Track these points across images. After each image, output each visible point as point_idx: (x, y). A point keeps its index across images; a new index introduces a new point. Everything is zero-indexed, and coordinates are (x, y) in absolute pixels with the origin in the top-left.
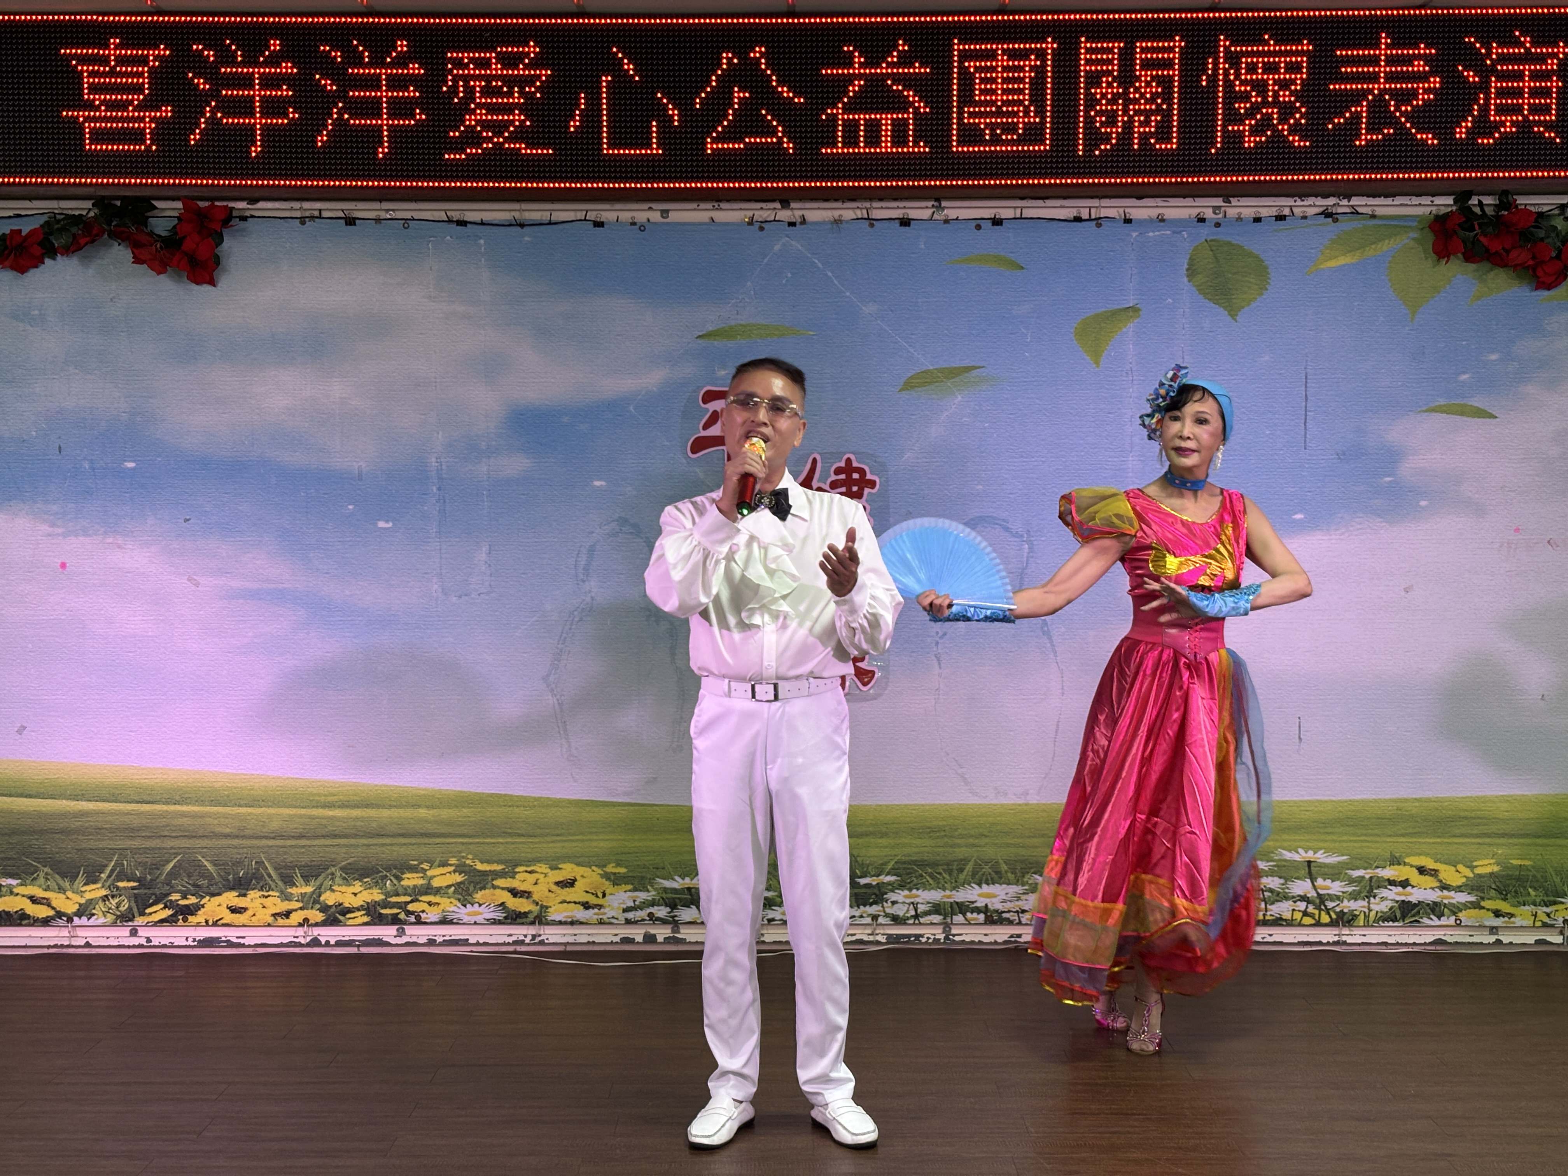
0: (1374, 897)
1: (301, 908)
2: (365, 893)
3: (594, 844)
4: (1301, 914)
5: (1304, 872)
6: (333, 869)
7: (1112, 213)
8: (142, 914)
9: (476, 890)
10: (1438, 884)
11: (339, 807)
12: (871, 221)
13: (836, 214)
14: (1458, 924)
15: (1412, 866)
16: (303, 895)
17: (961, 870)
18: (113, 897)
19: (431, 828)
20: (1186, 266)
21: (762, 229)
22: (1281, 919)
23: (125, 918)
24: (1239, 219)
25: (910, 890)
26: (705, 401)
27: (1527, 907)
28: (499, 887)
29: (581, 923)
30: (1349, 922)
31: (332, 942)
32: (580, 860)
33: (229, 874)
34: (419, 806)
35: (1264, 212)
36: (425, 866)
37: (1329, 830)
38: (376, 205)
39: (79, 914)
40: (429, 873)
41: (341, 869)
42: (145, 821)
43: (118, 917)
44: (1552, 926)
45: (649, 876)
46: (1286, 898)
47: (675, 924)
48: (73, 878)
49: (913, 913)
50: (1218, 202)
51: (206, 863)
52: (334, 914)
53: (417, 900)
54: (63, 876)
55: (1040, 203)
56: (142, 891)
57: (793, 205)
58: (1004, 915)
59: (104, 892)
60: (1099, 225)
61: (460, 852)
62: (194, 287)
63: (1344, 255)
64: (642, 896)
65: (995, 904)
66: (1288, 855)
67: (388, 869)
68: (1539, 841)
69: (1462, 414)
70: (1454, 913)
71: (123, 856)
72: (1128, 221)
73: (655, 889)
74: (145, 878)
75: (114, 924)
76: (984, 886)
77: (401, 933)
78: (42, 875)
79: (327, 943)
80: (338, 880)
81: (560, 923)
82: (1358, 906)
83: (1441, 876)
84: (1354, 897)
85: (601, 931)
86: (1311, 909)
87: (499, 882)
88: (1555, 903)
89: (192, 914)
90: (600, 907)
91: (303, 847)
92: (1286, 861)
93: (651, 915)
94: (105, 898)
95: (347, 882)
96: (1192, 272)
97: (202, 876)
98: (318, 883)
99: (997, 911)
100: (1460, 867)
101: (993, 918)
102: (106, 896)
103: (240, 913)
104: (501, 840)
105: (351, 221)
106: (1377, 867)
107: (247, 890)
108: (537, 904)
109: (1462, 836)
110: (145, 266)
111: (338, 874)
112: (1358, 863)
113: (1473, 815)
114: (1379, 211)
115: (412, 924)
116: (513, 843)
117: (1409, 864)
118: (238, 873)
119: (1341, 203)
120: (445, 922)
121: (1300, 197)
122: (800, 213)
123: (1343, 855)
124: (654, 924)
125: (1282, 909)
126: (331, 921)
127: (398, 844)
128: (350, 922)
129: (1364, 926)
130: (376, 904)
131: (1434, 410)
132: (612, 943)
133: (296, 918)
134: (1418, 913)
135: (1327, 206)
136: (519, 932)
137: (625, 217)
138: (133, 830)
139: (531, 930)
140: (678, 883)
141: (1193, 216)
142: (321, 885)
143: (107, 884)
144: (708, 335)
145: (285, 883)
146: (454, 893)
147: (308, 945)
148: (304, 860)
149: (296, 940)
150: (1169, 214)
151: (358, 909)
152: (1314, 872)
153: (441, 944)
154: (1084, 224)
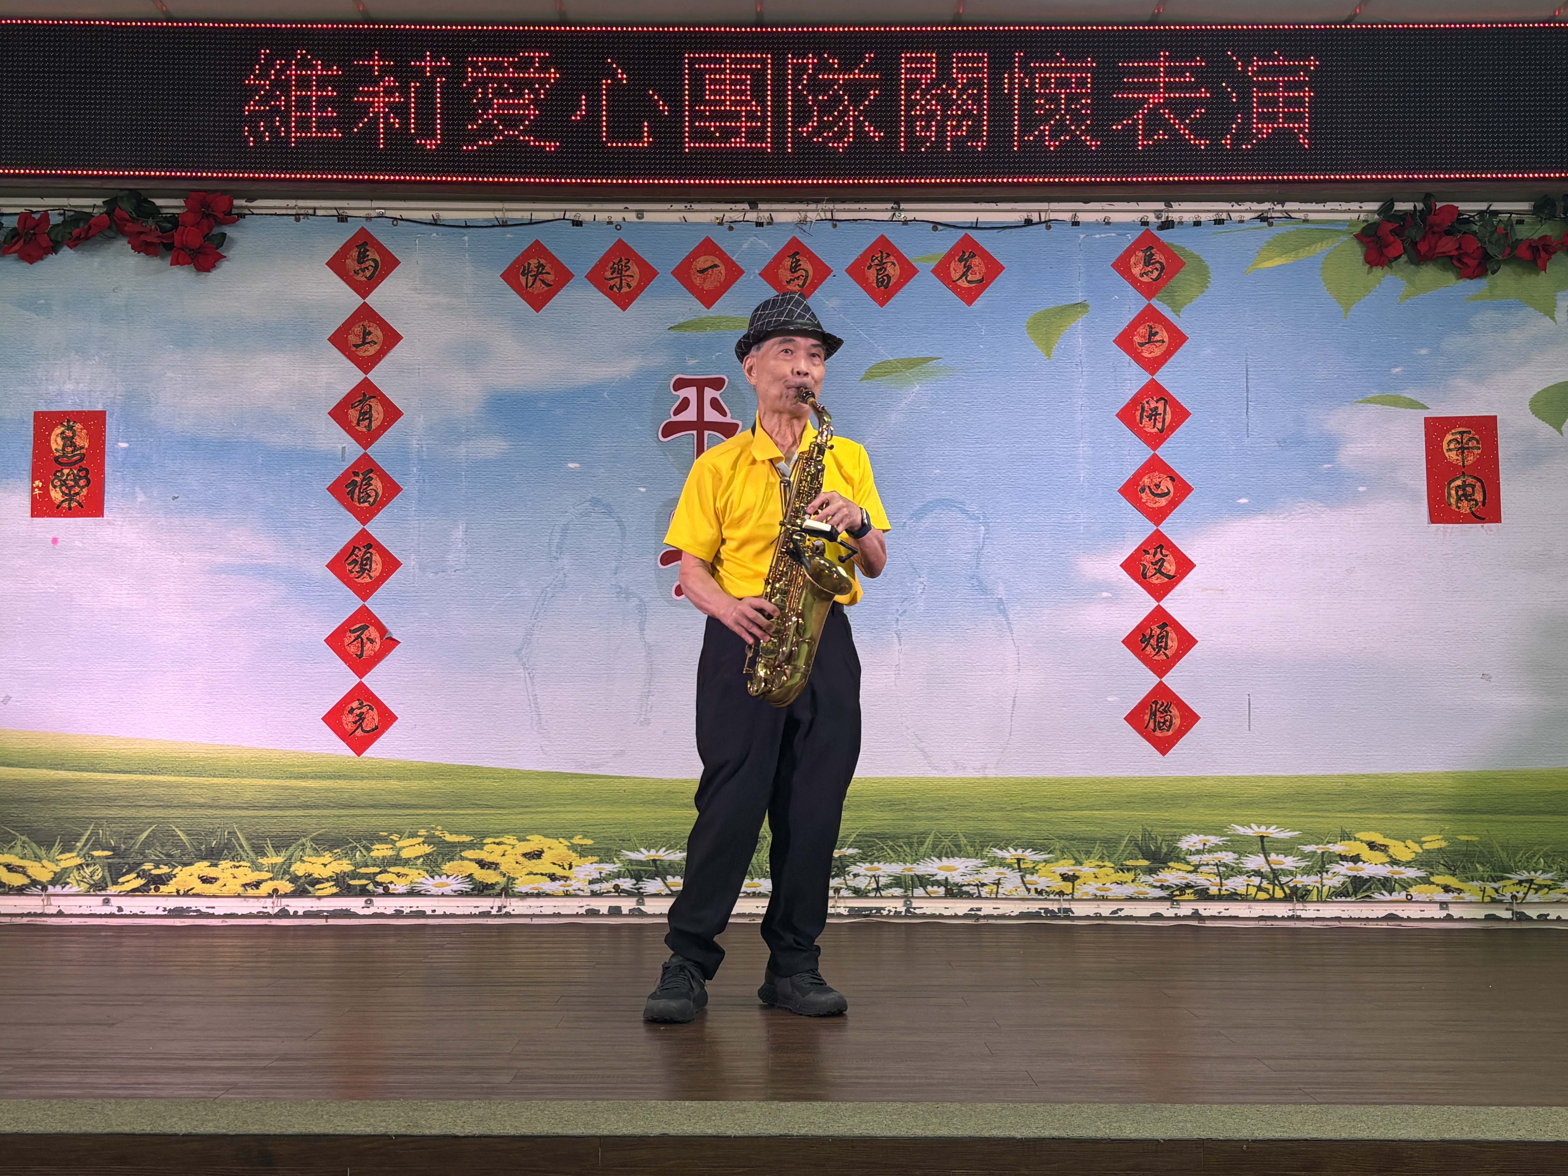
0: (1327, 872)
1: (271, 879)
2: (334, 863)
3: (562, 816)
4: (1255, 889)
5: (1257, 847)
6: (304, 840)
7: (1061, 216)
8: (115, 883)
9: (444, 861)
10: (1388, 860)
11: (312, 778)
12: (834, 222)
13: (802, 215)
14: (1409, 900)
15: (1362, 841)
16: (274, 865)
17: (921, 843)
18: (88, 865)
19: (403, 799)
22: (1236, 894)
23: (98, 887)
24: (1181, 222)
25: (872, 862)
26: (676, 389)
27: (1475, 883)
28: (467, 859)
29: (548, 895)
30: (1302, 897)
31: (300, 913)
32: (549, 831)
33: (201, 844)
34: (390, 778)
35: (1204, 217)
36: (394, 837)
37: (1281, 805)
38: (367, 204)
39: (54, 882)
40: (398, 844)
41: (312, 840)
42: (121, 791)
43: (92, 885)
44: (1501, 902)
45: (615, 848)
46: (1241, 873)
47: (640, 896)
48: (49, 846)
49: (874, 886)
50: (1161, 206)
51: (179, 833)
52: (303, 884)
53: (386, 872)
54: (40, 844)
55: (993, 206)
56: (116, 860)
57: (761, 206)
58: (964, 889)
59: (79, 861)
60: (1049, 228)
61: (429, 824)
63: (1280, 256)
64: (608, 868)
65: (955, 878)
66: (1241, 830)
67: (358, 840)
68: (1484, 817)
69: (1396, 405)
70: (1405, 889)
71: (99, 826)
72: (1076, 224)
73: (621, 861)
74: (120, 847)
75: (87, 894)
76: (944, 859)
77: (369, 903)
78: (19, 843)
79: (296, 912)
80: (308, 851)
81: (528, 895)
82: (1310, 881)
83: (1391, 851)
84: (1307, 871)
85: (568, 904)
86: (1265, 884)
87: (467, 854)
88: (1503, 878)
89: (164, 883)
90: (566, 878)
91: (276, 817)
92: (1239, 835)
93: (616, 887)
94: (79, 867)
95: (317, 853)
98: (288, 853)
99: (957, 884)
100: (1409, 843)
101: (953, 891)
102: (81, 865)
103: (211, 883)
104: (470, 812)
105: (343, 219)
106: (1328, 843)
107: (219, 860)
108: (504, 875)
109: (1410, 811)
111: (308, 844)
112: (1310, 838)
113: (1420, 790)
114: (1312, 216)
115: (380, 895)
116: (482, 815)
117: (1359, 840)
118: (211, 843)
119: (1276, 208)
120: (412, 893)
121: (1237, 202)
122: (767, 215)
123: (1295, 830)
124: (619, 896)
125: (1237, 883)
126: (301, 892)
127: (369, 815)
128: (319, 893)
129: (1318, 901)
130: (345, 875)
131: (1369, 401)
132: (577, 915)
133: (265, 888)
134: (1370, 888)
135: (1262, 211)
136: (485, 904)
137: (602, 217)
138: (109, 799)
139: (497, 902)
140: (644, 855)
141: (1137, 220)
142: (292, 855)
143: (82, 853)
144: (679, 327)
145: (256, 853)
146: (423, 864)
147: (276, 916)
148: (276, 830)
149: (265, 910)
150: (1115, 217)
151: (328, 881)
152: (1266, 847)
153: (408, 916)
154: (1034, 226)
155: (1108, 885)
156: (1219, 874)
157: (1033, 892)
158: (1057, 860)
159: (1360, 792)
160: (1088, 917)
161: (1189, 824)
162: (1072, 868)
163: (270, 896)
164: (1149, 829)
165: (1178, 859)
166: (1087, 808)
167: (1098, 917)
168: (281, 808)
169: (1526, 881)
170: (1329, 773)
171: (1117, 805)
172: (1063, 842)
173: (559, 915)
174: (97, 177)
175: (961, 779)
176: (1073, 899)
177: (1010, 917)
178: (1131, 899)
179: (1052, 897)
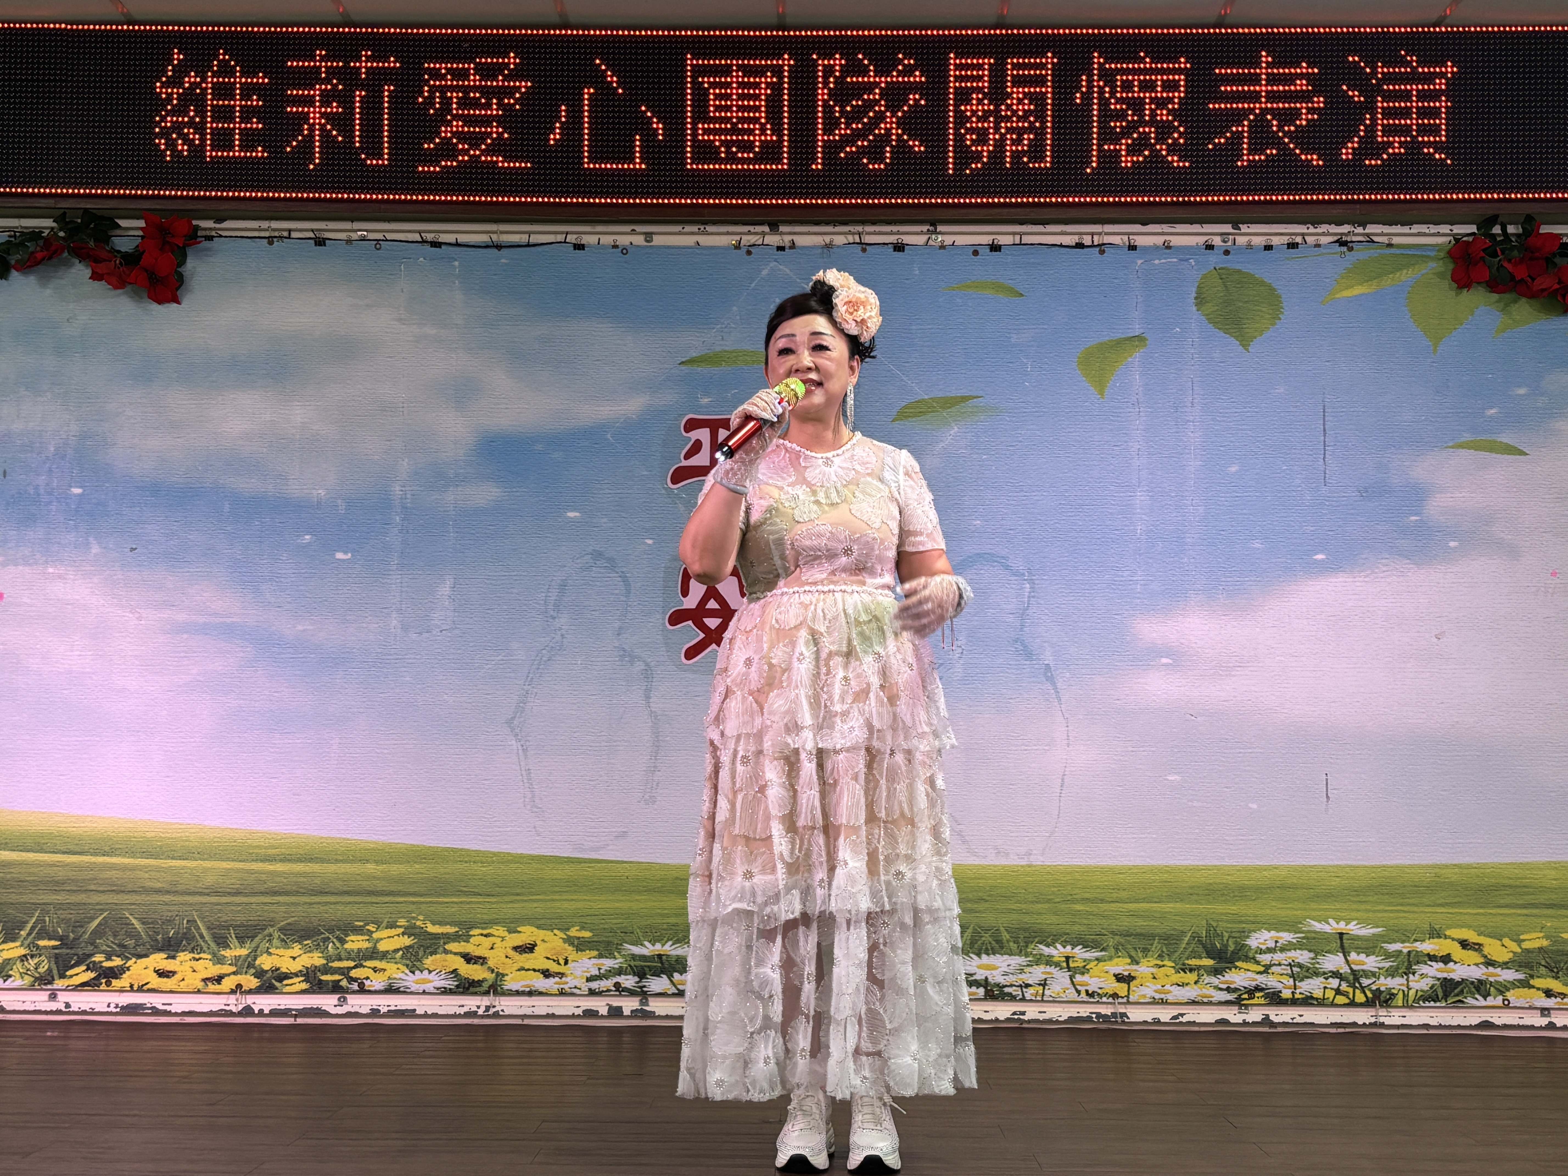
0: (1414, 974)
1: (234, 973)
2: (304, 956)
3: (558, 904)
4: (1334, 992)
5: (1336, 945)
6: (271, 930)
7: (1116, 240)
8: (62, 976)
9: (426, 955)
10: (1483, 960)
11: (281, 861)
12: (864, 246)
13: (827, 239)
14: (1506, 1005)
16: (237, 958)
18: (32, 956)
19: (379, 885)
20: (1194, 295)
21: (749, 253)
22: (1312, 998)
23: (43, 981)
24: (1249, 246)
26: (687, 430)
28: (451, 952)
29: (541, 994)
30: (1386, 1001)
31: (266, 1011)
32: (542, 922)
33: (158, 933)
34: (368, 861)
35: (1275, 241)
36: (371, 927)
37: (1362, 898)
38: (347, 225)
41: (280, 930)
42: (70, 874)
43: (37, 978)
45: (616, 941)
46: (1316, 974)
50: (1227, 228)
51: (134, 921)
52: (269, 979)
53: (362, 966)
55: (1040, 228)
57: (782, 228)
58: (1006, 990)
59: (22, 951)
60: (1102, 252)
61: (411, 912)
62: (155, 306)
63: (1361, 284)
64: (608, 963)
65: (996, 977)
66: (1318, 926)
67: (331, 930)
69: (1491, 450)
70: (1502, 993)
71: (45, 913)
72: (1132, 248)
73: (623, 956)
74: (68, 936)
75: (31, 988)
76: (984, 956)
77: (343, 1001)
79: (261, 1011)
80: (276, 942)
81: (518, 993)
83: (1486, 950)
84: (1392, 973)
85: (563, 1003)
86: (1344, 987)
87: (453, 946)
89: (116, 977)
90: (562, 975)
91: (239, 904)
92: (1315, 932)
93: (617, 985)
94: (23, 958)
95: (285, 944)
96: (1200, 301)
97: (129, 935)
98: (254, 945)
99: (998, 985)
100: (1507, 941)
101: (994, 993)
102: (25, 956)
103: (168, 977)
104: (455, 900)
105: (320, 242)
106: (1415, 940)
107: (177, 951)
108: (493, 971)
109: (1507, 906)
110: (103, 282)
111: (276, 935)
112: (1395, 935)
113: (1518, 883)
114: (1396, 240)
115: (354, 992)
116: (469, 903)
117: (1450, 937)
118: (168, 933)
119: (1356, 231)
120: (390, 990)
121: (1313, 224)
122: (789, 238)
123: (1378, 927)
124: (620, 995)
125: (1313, 986)
126: (267, 988)
127: (343, 903)
128: (287, 989)
129: (1403, 1006)
130: (316, 968)
131: (1461, 446)
132: (573, 1016)
133: (228, 983)
134: (1462, 992)
135: (1342, 234)
136: (471, 1003)
137: (607, 240)
138: (57, 883)
139: (485, 1001)
140: (648, 949)
141: (1201, 244)
142: (258, 947)
143: (27, 942)
144: (691, 361)
145: (218, 944)
146: (402, 958)
147: (240, 1014)
148: (241, 918)
149: (227, 1008)
150: (1176, 241)
151: (296, 975)
152: (1346, 945)
153: (385, 1015)
154: (1086, 250)
155: (1167, 987)
156: (1292, 976)
157: (1083, 994)
158: (1111, 958)
159: (1451, 884)
160: (1145, 1022)
161: (1258, 919)
162: (1128, 967)
163: (233, 992)
164: (1214, 924)
165: (1247, 959)
166: (1144, 900)
167: (1157, 1022)
168: (246, 895)
170: (1416, 862)
171: (1177, 896)
172: (1117, 938)
173: (553, 1016)
174: (51, 195)
175: (1004, 867)
176: (1128, 1003)
177: (1057, 1022)
178: (1194, 1003)
179: (1104, 999)
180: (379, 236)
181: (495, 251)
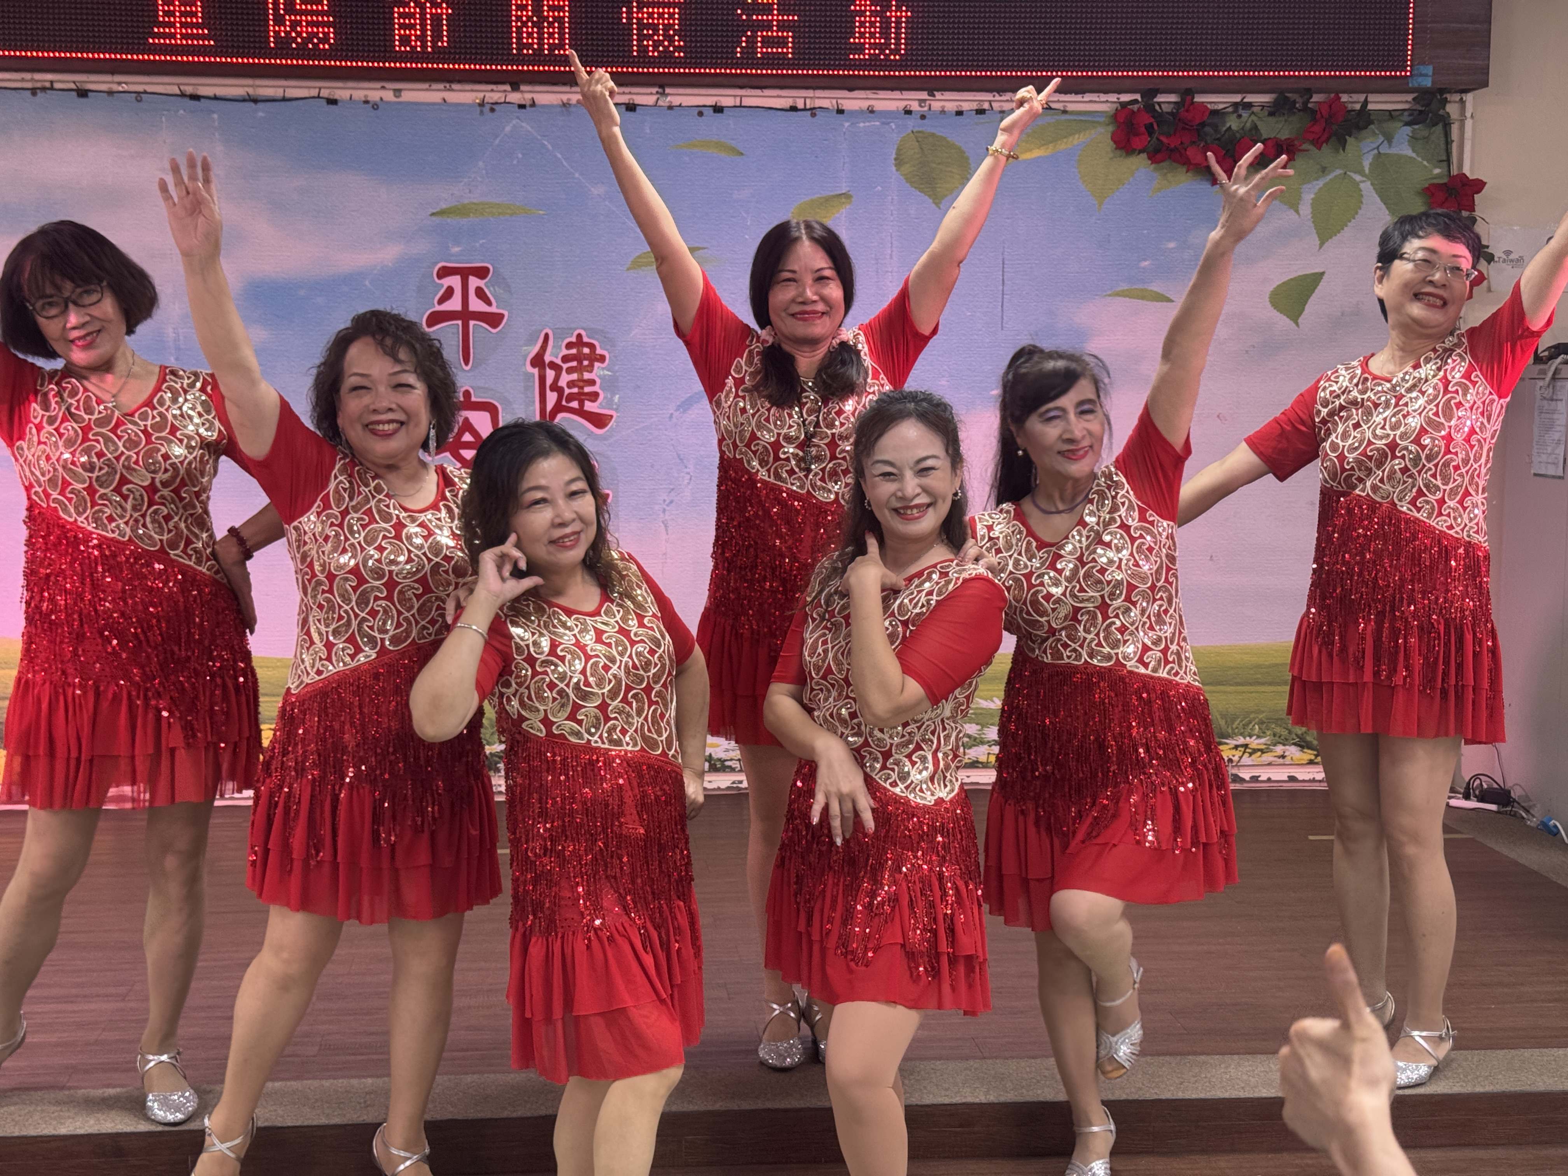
7: (825, 103)
13: (565, 97)
20: (894, 156)
21: (492, 110)
22: (977, 762)
24: (943, 112)
26: (440, 276)
35: (966, 106)
38: (108, 78)
46: (982, 743)
50: (924, 95)
55: (758, 92)
57: (523, 88)
60: (813, 115)
63: (1039, 147)
69: (1144, 297)
72: (840, 112)
96: (899, 162)
99: (719, 760)
101: (716, 765)
105: (83, 93)
114: (1071, 107)
121: (999, 92)
122: (529, 96)
131: (1118, 294)
137: (359, 95)
141: (901, 109)
144: (441, 213)
150: (879, 106)
154: (799, 113)
169: (1242, 746)
180: (140, 88)
181: (252, 104)
